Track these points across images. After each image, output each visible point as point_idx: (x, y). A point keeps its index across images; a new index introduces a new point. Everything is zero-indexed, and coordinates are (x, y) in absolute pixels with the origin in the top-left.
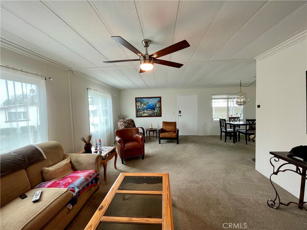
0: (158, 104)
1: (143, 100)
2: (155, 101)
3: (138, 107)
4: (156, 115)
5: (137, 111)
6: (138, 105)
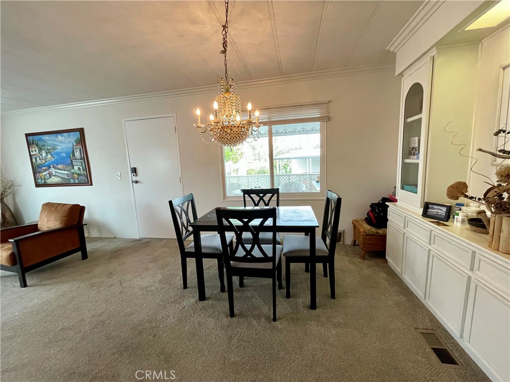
0: (78, 150)
1: (44, 140)
2: (70, 142)
3: (36, 159)
4: (77, 181)
5: (35, 170)
6: (34, 153)
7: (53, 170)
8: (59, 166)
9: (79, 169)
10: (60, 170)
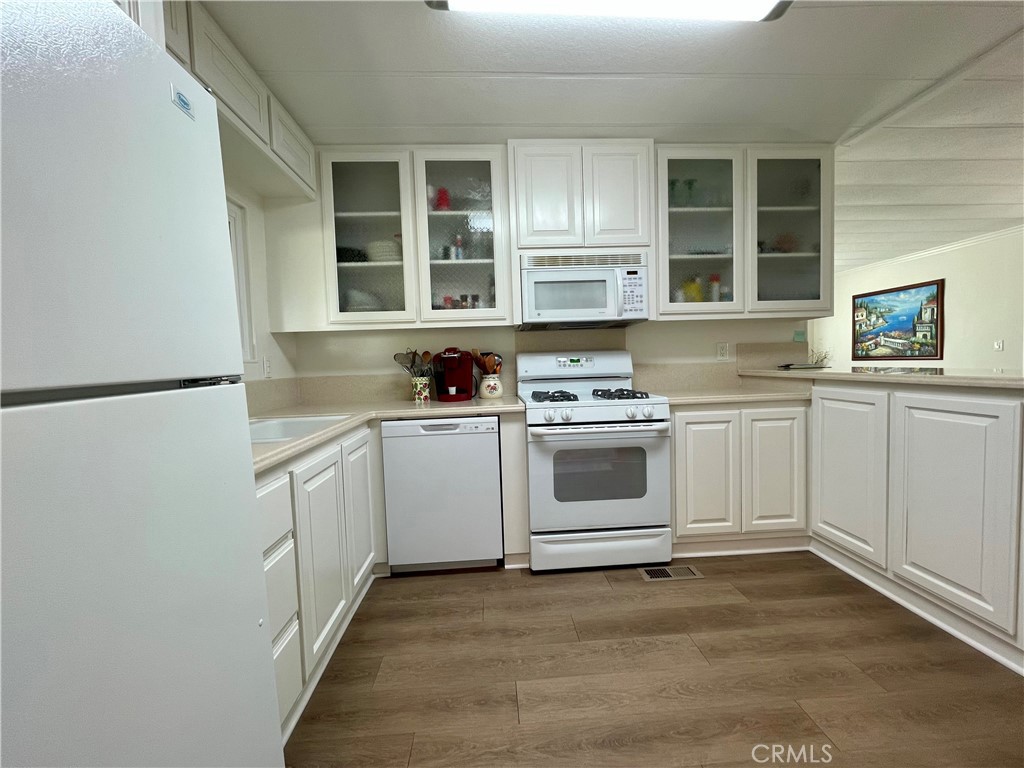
0: (929, 311)
3: (860, 325)
4: (917, 353)
5: (857, 338)
6: (860, 318)
7: (882, 339)
8: (893, 334)
9: (925, 336)
10: (893, 338)
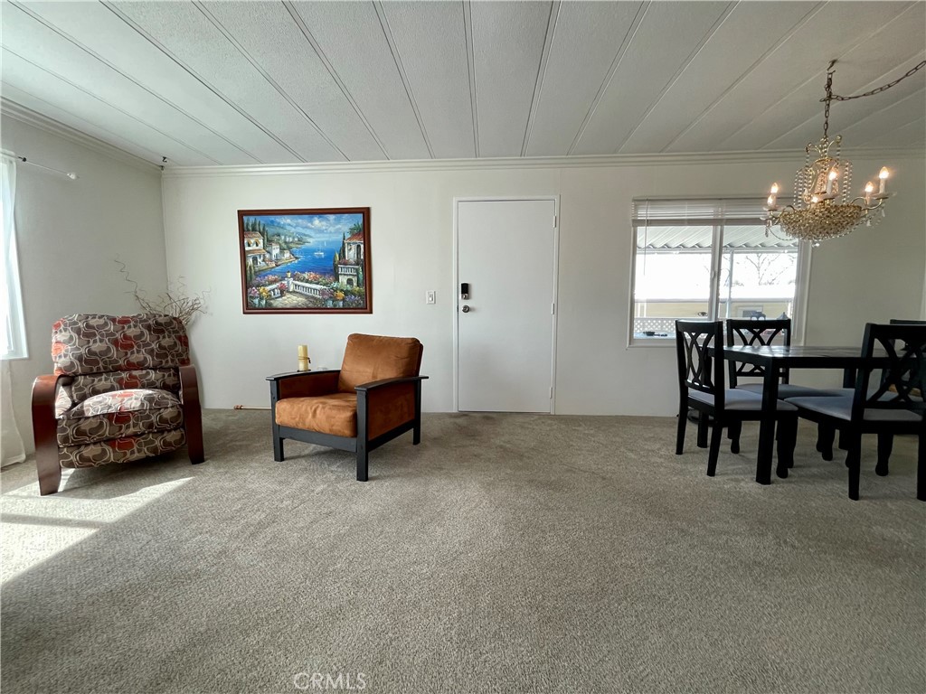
0: (354, 247)
1: (279, 225)
2: (337, 231)
3: (255, 259)
4: (341, 304)
5: (249, 280)
6: (254, 247)
7: (290, 283)
8: (306, 275)
9: (350, 282)
10: (307, 281)
